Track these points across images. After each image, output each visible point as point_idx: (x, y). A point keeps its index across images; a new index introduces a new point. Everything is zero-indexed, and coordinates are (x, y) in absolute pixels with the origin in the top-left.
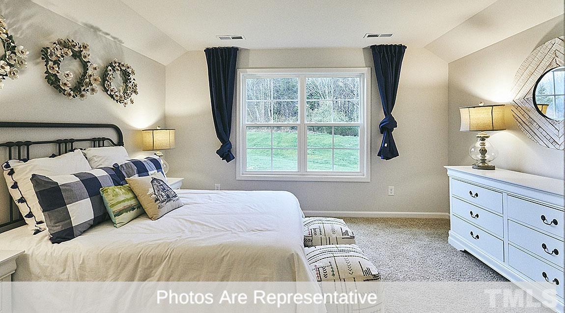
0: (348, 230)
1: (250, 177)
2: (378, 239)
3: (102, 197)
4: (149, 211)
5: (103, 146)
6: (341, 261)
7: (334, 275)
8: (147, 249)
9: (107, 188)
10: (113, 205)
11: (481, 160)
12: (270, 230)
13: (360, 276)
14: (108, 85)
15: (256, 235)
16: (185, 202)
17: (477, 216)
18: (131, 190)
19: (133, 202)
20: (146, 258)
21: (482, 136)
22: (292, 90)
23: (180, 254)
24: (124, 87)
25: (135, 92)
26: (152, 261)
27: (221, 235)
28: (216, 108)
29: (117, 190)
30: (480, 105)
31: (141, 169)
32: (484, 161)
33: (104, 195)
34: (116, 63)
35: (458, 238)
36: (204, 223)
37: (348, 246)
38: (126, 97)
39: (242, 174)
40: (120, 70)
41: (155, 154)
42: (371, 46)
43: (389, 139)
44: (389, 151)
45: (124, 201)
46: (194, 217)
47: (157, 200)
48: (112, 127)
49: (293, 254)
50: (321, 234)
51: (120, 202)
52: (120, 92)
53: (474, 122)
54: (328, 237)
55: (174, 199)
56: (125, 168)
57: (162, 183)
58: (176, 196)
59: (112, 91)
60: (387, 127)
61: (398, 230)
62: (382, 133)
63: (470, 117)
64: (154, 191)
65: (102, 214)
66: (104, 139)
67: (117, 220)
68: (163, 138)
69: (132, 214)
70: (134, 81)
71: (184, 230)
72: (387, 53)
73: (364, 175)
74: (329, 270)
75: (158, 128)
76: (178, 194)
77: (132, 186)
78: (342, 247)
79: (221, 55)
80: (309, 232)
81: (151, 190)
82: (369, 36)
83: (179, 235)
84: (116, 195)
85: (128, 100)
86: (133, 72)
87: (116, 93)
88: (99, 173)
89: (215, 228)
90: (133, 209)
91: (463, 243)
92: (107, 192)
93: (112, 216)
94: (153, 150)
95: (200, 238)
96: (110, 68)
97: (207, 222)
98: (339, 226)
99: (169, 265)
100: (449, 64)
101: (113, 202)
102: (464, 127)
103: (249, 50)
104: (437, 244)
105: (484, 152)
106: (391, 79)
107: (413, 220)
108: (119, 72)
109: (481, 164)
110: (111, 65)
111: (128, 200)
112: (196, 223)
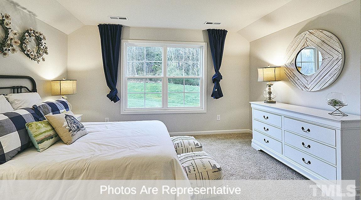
0: (198, 143)
1: (131, 112)
2: (213, 147)
3: (27, 130)
4: (64, 138)
5: (21, 92)
6: (198, 161)
7: (195, 171)
8: (70, 165)
9: (31, 123)
10: (36, 136)
11: (269, 98)
12: (155, 146)
13: (210, 170)
14: (26, 47)
15: (146, 149)
16: (89, 131)
17: (268, 129)
18: (49, 124)
19: (51, 133)
20: (69, 172)
21: (269, 84)
22: (151, 55)
23: (95, 166)
24: (37, 49)
25: (46, 53)
26: (74, 173)
27: (122, 152)
28: (107, 66)
29: (39, 124)
30: (269, 67)
31: (54, 109)
32: (270, 98)
33: (29, 129)
34: (31, 30)
35: (257, 143)
36: (108, 144)
37: (200, 152)
38: (39, 56)
39: (125, 110)
40: (34, 36)
41: (63, 98)
42: (207, 30)
43: (218, 87)
44: (217, 94)
45: (44, 132)
46: (99, 141)
47: (70, 130)
48: (28, 78)
49: (173, 159)
50: (182, 146)
51: (42, 133)
52: (34, 52)
53: (265, 76)
54: (186, 148)
55: (82, 129)
56: (42, 108)
57: (73, 118)
58: (83, 127)
59: (28, 51)
60: (217, 79)
61: (223, 141)
62: (213, 82)
63: (264, 74)
64: (68, 124)
65: (27, 143)
66: (21, 87)
67: (40, 146)
68: (67, 86)
69: (51, 141)
70: (45, 45)
71: (95, 150)
72: (217, 34)
73: (203, 109)
74: (191, 168)
75: (64, 79)
76: (85, 125)
77: (51, 121)
78: (197, 153)
79: (110, 29)
80: (175, 146)
81: (66, 124)
82: (207, 23)
83: (92, 154)
84: (39, 128)
85: (40, 59)
86: (44, 38)
87: (32, 53)
88: (23, 113)
89: (117, 147)
90: (52, 138)
91: (260, 146)
92: (31, 126)
93: (36, 143)
94: (60, 95)
95: (108, 154)
96: (27, 34)
97: (110, 144)
98: (193, 141)
99: (87, 174)
100: (250, 42)
101: (37, 133)
102: (260, 79)
103: (130, 27)
104: (246, 148)
105: (270, 93)
106: (219, 51)
107: (230, 134)
108: (34, 38)
109: (268, 100)
110: (27, 31)
111: (47, 131)
112: (102, 144)
